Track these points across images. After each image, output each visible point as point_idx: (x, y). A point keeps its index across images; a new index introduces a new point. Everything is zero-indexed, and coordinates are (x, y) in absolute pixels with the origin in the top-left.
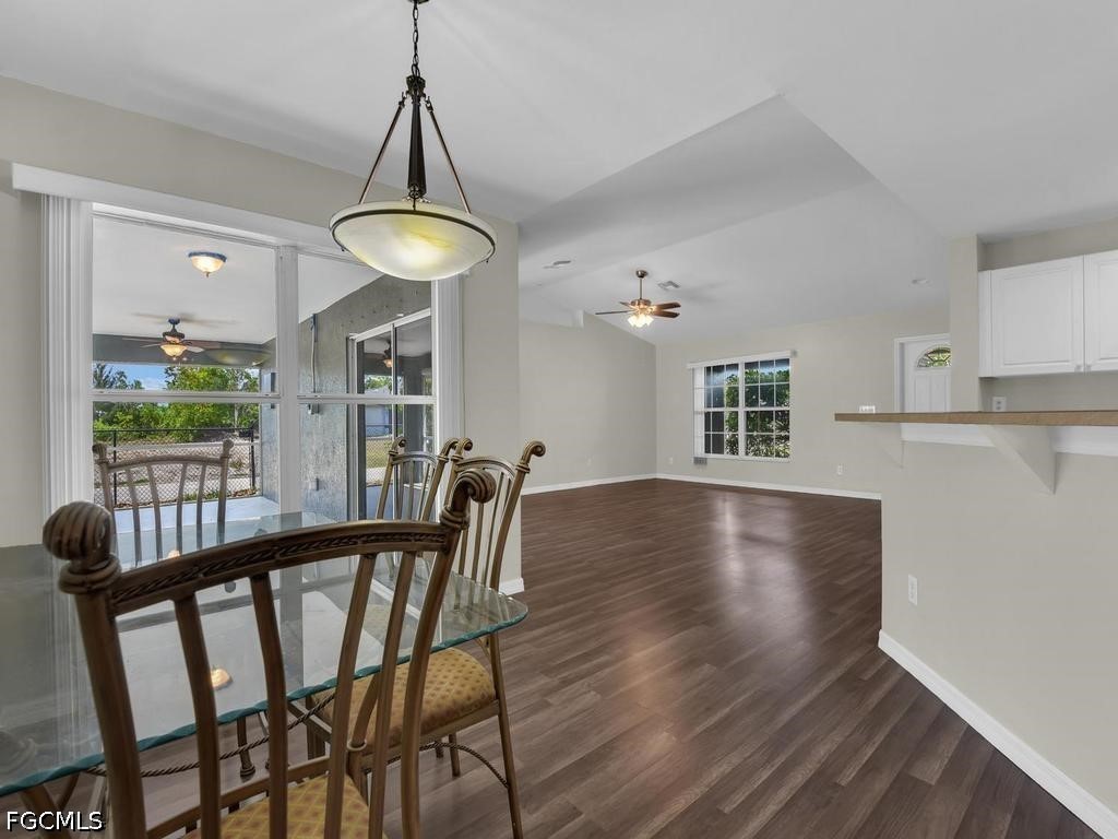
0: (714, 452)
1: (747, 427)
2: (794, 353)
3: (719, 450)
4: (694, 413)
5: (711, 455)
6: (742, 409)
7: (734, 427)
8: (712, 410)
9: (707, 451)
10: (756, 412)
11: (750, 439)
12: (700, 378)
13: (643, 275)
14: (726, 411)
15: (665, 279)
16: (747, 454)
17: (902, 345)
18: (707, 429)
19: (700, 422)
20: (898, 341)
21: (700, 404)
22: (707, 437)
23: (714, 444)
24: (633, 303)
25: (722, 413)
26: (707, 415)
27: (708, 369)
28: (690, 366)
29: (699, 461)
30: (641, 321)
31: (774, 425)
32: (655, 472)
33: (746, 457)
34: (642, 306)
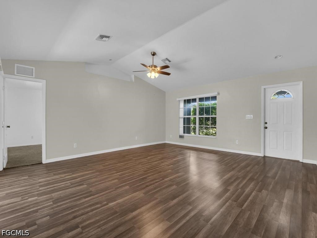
0: (187, 133)
1: (199, 123)
2: (219, 94)
3: (189, 132)
4: (180, 118)
5: (186, 135)
6: (197, 116)
7: (195, 123)
8: (186, 117)
9: (184, 133)
10: (203, 118)
11: (201, 128)
12: (182, 105)
13: (154, 54)
14: (192, 117)
15: (164, 58)
16: (199, 134)
17: (265, 89)
18: (184, 124)
19: (182, 121)
20: (263, 87)
21: (182, 115)
22: (184, 127)
23: (187, 130)
24: (149, 66)
25: (190, 118)
26: (184, 118)
27: (185, 100)
28: (178, 99)
29: (181, 137)
30: (153, 75)
31: (210, 122)
32: (165, 140)
33: (199, 136)
34: (153, 68)
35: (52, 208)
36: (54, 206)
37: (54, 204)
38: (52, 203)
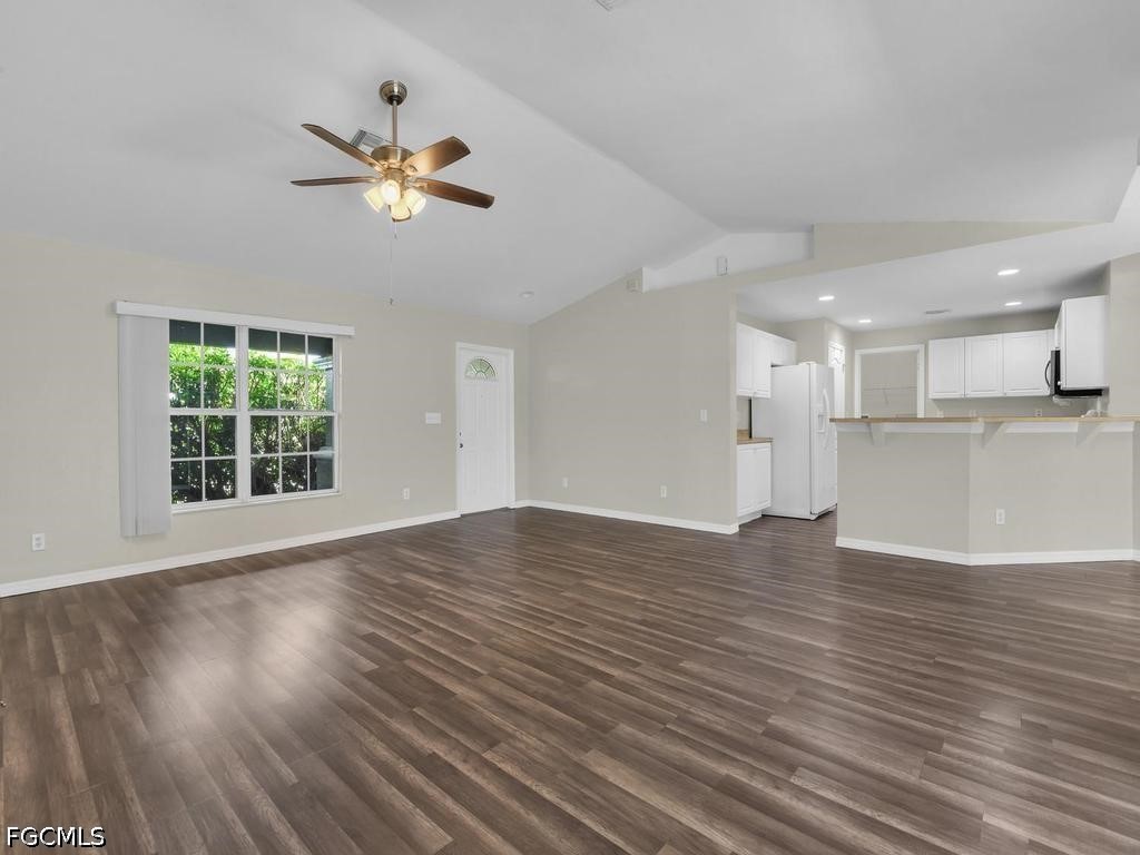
6: (244, 413)
27: (173, 321)
35: (956, 729)
36: (945, 732)
37: (941, 740)
38: (946, 746)
